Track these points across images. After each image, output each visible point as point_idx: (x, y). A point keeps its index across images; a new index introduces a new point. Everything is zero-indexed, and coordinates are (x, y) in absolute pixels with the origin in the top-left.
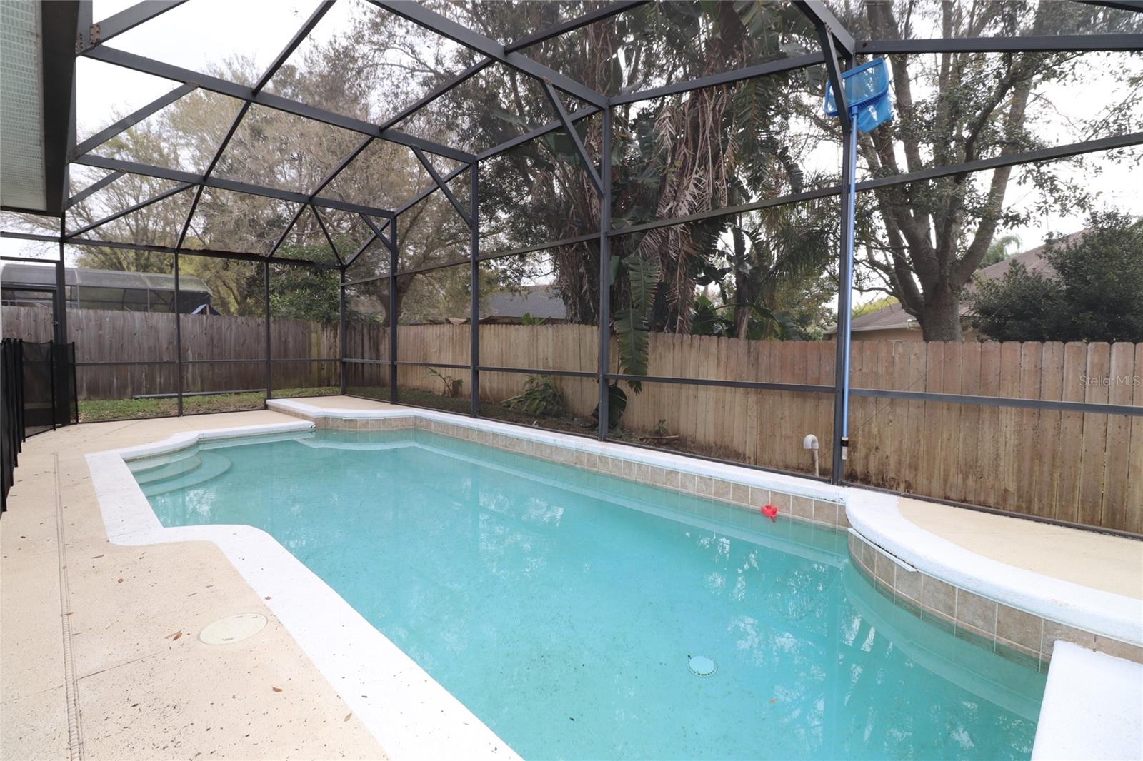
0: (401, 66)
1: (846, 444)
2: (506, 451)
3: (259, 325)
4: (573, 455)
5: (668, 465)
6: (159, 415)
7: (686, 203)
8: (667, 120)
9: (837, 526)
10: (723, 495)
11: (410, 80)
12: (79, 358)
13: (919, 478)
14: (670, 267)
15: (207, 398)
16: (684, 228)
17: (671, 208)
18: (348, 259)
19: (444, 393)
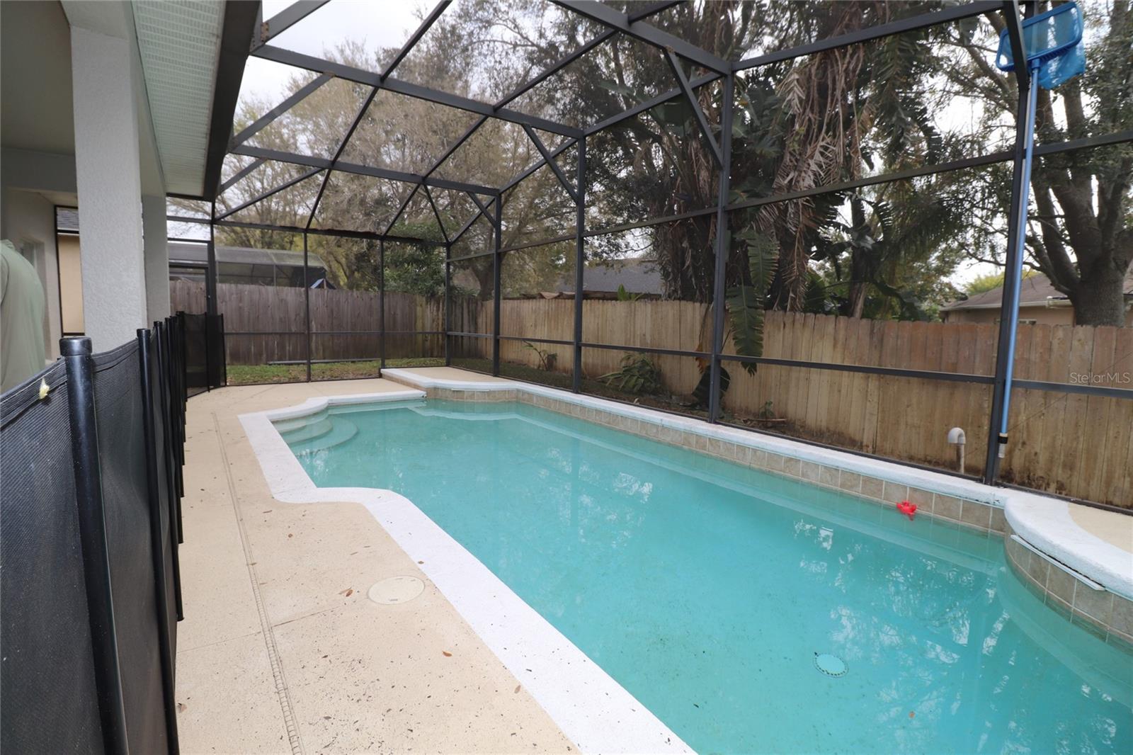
0: (503, 42)
1: (1005, 440)
2: (609, 427)
3: (371, 299)
4: (680, 436)
5: (787, 452)
6: (292, 380)
7: (810, 173)
8: (796, 82)
9: (990, 530)
10: (851, 487)
11: (511, 56)
12: (228, 327)
13: (1075, 479)
14: (787, 241)
15: (329, 366)
16: (807, 201)
17: (792, 179)
18: (453, 236)
19: (539, 366)
